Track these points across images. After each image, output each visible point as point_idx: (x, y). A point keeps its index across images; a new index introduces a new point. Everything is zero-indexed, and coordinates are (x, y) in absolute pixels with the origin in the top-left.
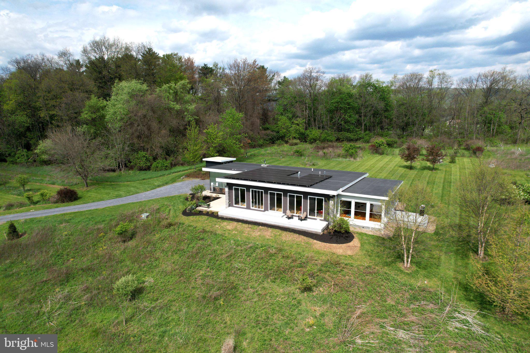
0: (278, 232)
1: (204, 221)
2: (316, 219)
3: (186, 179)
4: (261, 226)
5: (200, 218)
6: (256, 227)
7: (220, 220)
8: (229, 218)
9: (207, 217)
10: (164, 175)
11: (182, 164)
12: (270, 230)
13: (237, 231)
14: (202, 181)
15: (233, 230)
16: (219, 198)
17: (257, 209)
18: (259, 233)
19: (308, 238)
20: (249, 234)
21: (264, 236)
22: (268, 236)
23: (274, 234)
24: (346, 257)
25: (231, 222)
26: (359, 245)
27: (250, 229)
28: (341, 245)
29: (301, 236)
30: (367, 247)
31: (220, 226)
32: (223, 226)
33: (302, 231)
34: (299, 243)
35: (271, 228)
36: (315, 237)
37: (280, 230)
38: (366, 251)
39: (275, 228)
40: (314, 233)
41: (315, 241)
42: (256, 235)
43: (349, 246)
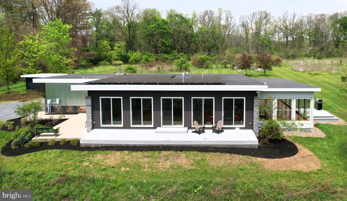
0: (200, 156)
1: (55, 158)
2: (234, 128)
4: (165, 150)
6: (156, 153)
7: (86, 152)
8: (102, 147)
9: (59, 151)
12: (183, 154)
13: (128, 165)
15: (120, 166)
16: (66, 119)
17: (141, 126)
18: (168, 164)
19: (245, 156)
20: (151, 167)
21: (180, 167)
22: (187, 166)
23: (193, 160)
24: (317, 174)
25: (109, 152)
26: (311, 153)
27: (150, 159)
28: (292, 158)
29: (233, 155)
30: (321, 153)
31: (91, 163)
32: (97, 163)
33: (229, 147)
34: (241, 167)
35: (181, 151)
36: (255, 153)
37: (197, 152)
38: (326, 159)
39: (188, 151)
40: (247, 147)
41: (259, 159)
42: (165, 167)
43: (303, 157)
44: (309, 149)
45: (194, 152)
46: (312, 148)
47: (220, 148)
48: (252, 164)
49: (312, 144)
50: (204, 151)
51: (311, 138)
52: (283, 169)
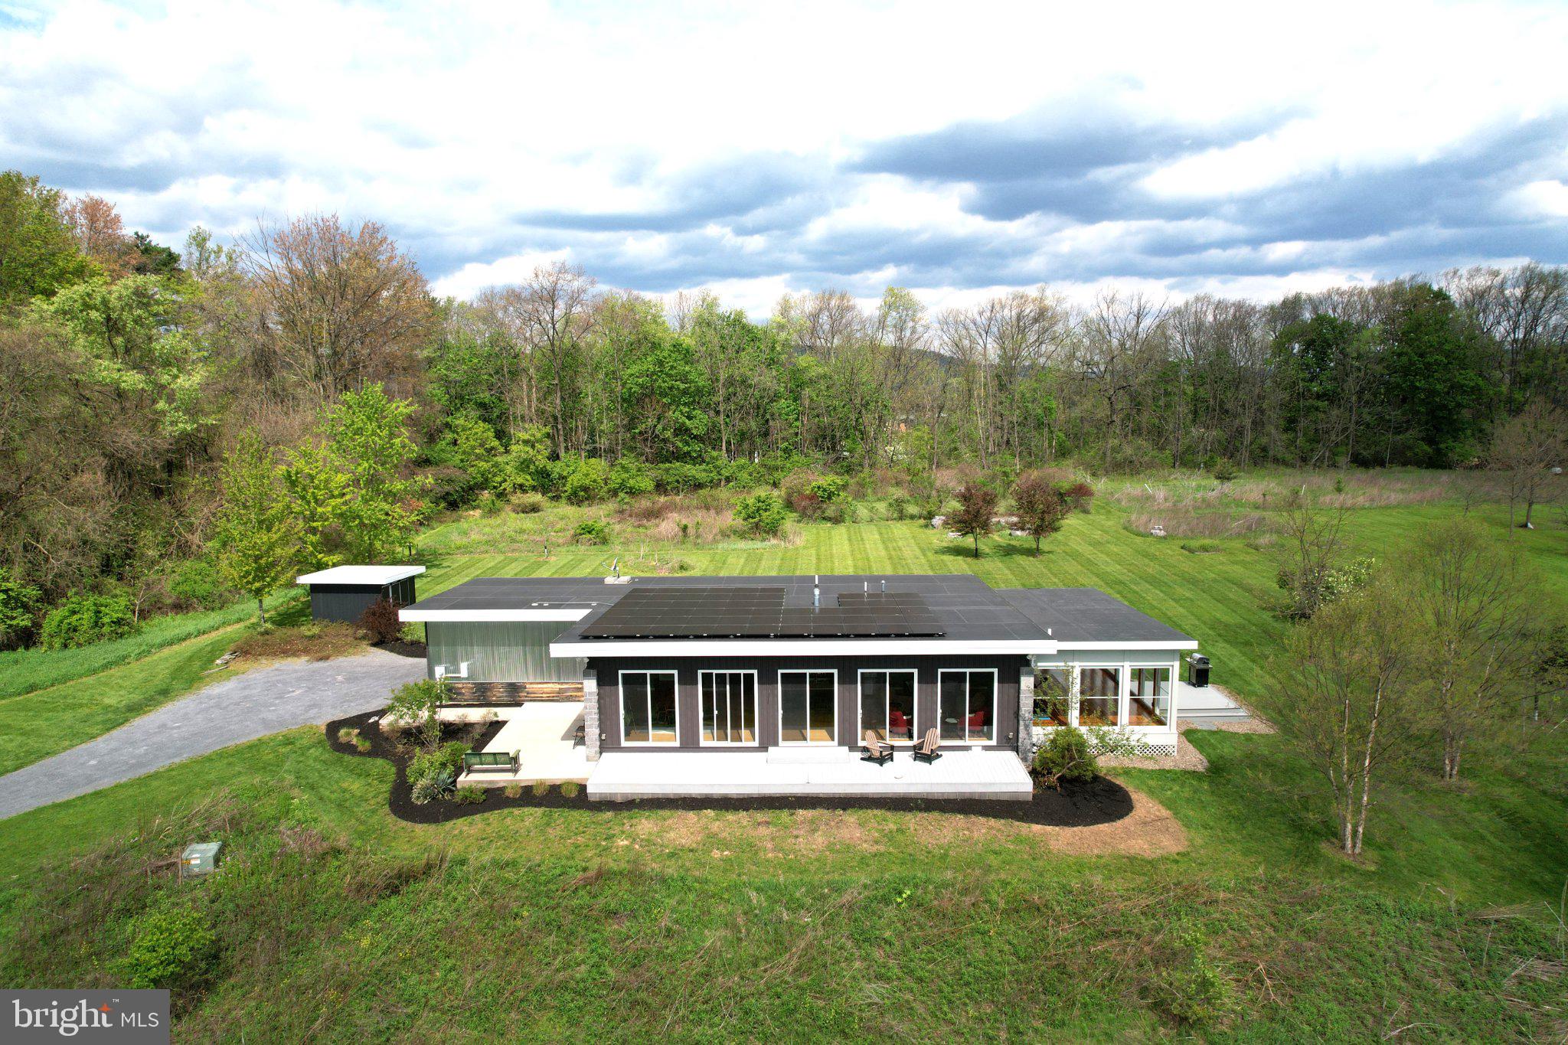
0: (892, 821)
1: (541, 829)
2: (967, 748)
3: (239, 665)
5: (508, 821)
6: (784, 815)
7: (609, 814)
8: (642, 800)
9: (541, 810)
10: (124, 658)
11: (181, 607)
12: (851, 817)
13: (726, 846)
14: (321, 664)
15: (706, 846)
16: (504, 723)
17: (728, 744)
18: (820, 840)
19: (1003, 821)
20: (781, 850)
21: (848, 846)
22: (865, 845)
23: (878, 831)
24: (1176, 862)
25: (666, 813)
26: (1165, 813)
27: (772, 829)
28: (1119, 823)
29: (973, 818)
30: (1191, 813)
31: (634, 840)
32: (648, 841)
33: (959, 798)
34: (996, 847)
35: (844, 809)
36: (1025, 814)
37: (883, 811)
38: (1202, 826)
39: (861, 808)
40: (1005, 798)
41: (1036, 828)
42: (814, 847)
43: (1145, 823)
44: (1161, 802)
45: (875, 812)
46: (1169, 799)
47: (938, 801)
48: (1018, 840)
49: (1171, 789)
50: (900, 810)
51: (1168, 771)
52: (1096, 851)
